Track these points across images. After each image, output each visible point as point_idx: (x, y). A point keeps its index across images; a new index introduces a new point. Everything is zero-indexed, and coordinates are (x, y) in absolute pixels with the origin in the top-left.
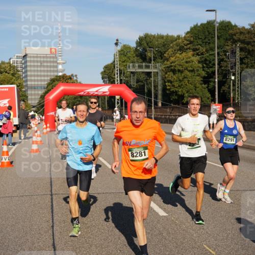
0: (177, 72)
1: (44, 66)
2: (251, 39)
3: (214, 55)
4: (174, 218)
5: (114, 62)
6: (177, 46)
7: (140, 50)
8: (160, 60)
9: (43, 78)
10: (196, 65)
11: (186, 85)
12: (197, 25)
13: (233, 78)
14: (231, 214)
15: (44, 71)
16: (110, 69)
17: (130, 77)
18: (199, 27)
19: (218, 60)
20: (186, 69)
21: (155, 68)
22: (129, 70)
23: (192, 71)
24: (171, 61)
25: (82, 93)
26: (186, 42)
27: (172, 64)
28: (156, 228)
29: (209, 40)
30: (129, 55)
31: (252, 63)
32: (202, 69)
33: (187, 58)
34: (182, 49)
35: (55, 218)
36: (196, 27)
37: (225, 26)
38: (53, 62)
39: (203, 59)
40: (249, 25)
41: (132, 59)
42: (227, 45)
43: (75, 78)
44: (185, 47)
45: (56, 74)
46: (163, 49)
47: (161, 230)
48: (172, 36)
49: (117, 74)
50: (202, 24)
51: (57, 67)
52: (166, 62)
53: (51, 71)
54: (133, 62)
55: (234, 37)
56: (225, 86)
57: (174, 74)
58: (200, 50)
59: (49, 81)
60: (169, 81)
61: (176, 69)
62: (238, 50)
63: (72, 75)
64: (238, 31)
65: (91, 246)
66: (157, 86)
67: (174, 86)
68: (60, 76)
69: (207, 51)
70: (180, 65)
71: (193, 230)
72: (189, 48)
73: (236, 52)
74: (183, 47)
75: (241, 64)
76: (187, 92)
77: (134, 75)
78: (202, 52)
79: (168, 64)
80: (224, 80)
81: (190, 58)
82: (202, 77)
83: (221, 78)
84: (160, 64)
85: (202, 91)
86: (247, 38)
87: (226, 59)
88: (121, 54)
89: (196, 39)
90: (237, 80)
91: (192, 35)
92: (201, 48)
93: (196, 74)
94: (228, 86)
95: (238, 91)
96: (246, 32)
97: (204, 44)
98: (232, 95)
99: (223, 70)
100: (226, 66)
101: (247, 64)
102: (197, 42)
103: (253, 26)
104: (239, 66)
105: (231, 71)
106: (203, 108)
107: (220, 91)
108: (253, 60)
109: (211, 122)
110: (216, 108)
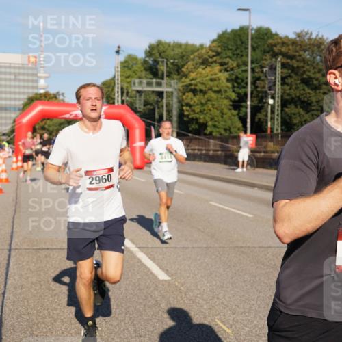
0: (198, 93)
1: (20, 80)
2: (297, 51)
3: (246, 71)
4: (179, 283)
5: (114, 77)
6: (200, 58)
7: (151, 62)
8: (176, 76)
9: (17, 96)
10: (223, 84)
11: (210, 110)
12: (226, 31)
13: (271, 101)
15: (19, 87)
16: (109, 87)
17: (136, 97)
18: (228, 34)
19: (253, 77)
20: (210, 89)
21: (169, 86)
22: (134, 88)
23: (218, 92)
24: (191, 78)
25: (67, 116)
26: (211, 53)
27: (193, 82)
29: (241, 51)
30: (135, 68)
31: (296, 84)
32: (231, 90)
33: (212, 75)
34: (205, 63)
35: (9, 282)
36: (225, 33)
37: (263, 35)
38: (32, 75)
39: (233, 77)
40: (295, 33)
41: (139, 74)
42: (266, 60)
43: (61, 97)
44: (210, 60)
45: (35, 91)
46: (180, 62)
47: (159, 299)
48: (193, 45)
49: (118, 92)
50: (233, 31)
51: (37, 81)
52: (183, 79)
53: (28, 87)
54: (140, 78)
55: (275, 48)
56: (260, 113)
57: (195, 95)
58: (230, 64)
59: (26, 101)
60: (188, 105)
61: (197, 88)
62: (279, 65)
63: (58, 93)
64: (280, 41)
65: (55, 321)
66: (172, 111)
67: (193, 111)
68: (41, 94)
69: (238, 66)
70: (203, 84)
72: (215, 62)
73: (275, 69)
74: (207, 60)
75: (282, 84)
76: (212, 119)
77: (140, 96)
78: (231, 67)
79: (187, 81)
80: (260, 105)
81: (216, 74)
82: (231, 101)
83: (256, 103)
84: (175, 81)
85: (230, 119)
86: (291, 50)
87: (263, 78)
88: (124, 67)
89: (225, 50)
90: (276, 104)
91: (219, 44)
92: (231, 62)
93: (223, 96)
94: (265, 113)
95: (278, 120)
96: (290, 43)
97: (235, 56)
98: (269, 124)
99: (259, 92)
100: (264, 87)
101: (290, 85)
102: (226, 54)
103: (299, 35)
104: (280, 86)
105: (269, 92)
106: (230, 140)
107: (254, 119)
108: (298, 80)
109: (240, 160)
110: (247, 140)
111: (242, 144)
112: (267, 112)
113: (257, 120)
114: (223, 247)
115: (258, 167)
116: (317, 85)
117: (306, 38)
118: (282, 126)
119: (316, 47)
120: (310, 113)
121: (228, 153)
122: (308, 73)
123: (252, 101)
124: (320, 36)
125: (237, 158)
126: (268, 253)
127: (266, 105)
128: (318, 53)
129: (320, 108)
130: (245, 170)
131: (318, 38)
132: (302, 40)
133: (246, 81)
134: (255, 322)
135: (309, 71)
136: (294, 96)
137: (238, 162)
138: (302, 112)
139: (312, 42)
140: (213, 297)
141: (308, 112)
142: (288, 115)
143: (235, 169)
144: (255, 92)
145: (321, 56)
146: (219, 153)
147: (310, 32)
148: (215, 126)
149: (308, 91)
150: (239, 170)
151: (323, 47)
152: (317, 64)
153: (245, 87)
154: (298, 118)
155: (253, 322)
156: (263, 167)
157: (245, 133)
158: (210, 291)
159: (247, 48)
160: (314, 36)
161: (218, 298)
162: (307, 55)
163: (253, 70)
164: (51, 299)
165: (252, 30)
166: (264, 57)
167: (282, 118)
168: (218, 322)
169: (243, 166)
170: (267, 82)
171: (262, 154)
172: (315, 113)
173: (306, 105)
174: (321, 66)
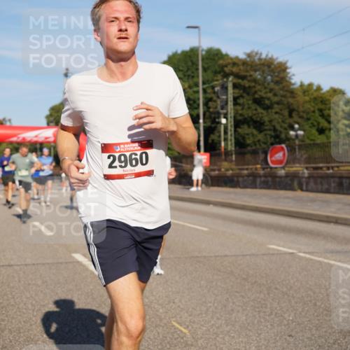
2: (247, 71)
3: (198, 92)
12: (176, 52)
13: (224, 121)
14: (214, 284)
18: (179, 55)
19: (205, 98)
25: (14, 139)
28: (105, 304)
29: (193, 73)
31: (248, 104)
36: (175, 54)
37: (213, 55)
40: (245, 53)
42: (217, 80)
43: (8, 123)
50: (183, 52)
55: (226, 69)
56: (214, 134)
62: (230, 86)
63: (5, 119)
64: (230, 61)
69: (190, 87)
71: (159, 305)
73: (227, 88)
75: (234, 105)
80: (213, 126)
83: (209, 124)
86: (241, 70)
87: (215, 98)
90: (229, 125)
94: (218, 134)
95: (231, 140)
96: (240, 63)
97: (187, 77)
98: (223, 144)
99: (211, 113)
100: (216, 108)
101: (242, 105)
103: (249, 55)
104: (232, 107)
105: (222, 111)
106: (184, 160)
107: (208, 140)
108: (250, 100)
109: (195, 178)
110: (201, 158)
111: (196, 162)
112: (220, 132)
113: (210, 141)
115: (213, 185)
116: (269, 104)
117: (256, 58)
118: (235, 146)
119: (266, 68)
120: (262, 135)
121: (183, 173)
122: (260, 93)
123: (204, 122)
124: (270, 56)
125: (191, 177)
126: (225, 261)
127: (219, 125)
128: (269, 73)
129: (272, 128)
130: (199, 188)
131: (268, 58)
132: (252, 59)
133: (197, 102)
134: (213, 322)
135: (261, 91)
136: (246, 116)
137: (192, 181)
138: (255, 132)
139: (262, 62)
140: (169, 302)
141: (260, 131)
142: (241, 136)
143: (189, 189)
144: (207, 114)
145: (272, 76)
147: (259, 52)
149: (260, 110)
150: (194, 189)
151: (273, 66)
152: (268, 84)
153: (198, 107)
154: (251, 138)
155: (210, 322)
156: (218, 186)
157: (199, 151)
158: (166, 297)
159: (197, 69)
160: (264, 56)
161: (174, 303)
162: (258, 75)
163: (205, 91)
165: (202, 50)
166: (215, 78)
167: (235, 138)
168: (175, 324)
169: (197, 185)
170: (219, 102)
171: (217, 172)
172: (269, 132)
173: (259, 125)
174: (272, 86)
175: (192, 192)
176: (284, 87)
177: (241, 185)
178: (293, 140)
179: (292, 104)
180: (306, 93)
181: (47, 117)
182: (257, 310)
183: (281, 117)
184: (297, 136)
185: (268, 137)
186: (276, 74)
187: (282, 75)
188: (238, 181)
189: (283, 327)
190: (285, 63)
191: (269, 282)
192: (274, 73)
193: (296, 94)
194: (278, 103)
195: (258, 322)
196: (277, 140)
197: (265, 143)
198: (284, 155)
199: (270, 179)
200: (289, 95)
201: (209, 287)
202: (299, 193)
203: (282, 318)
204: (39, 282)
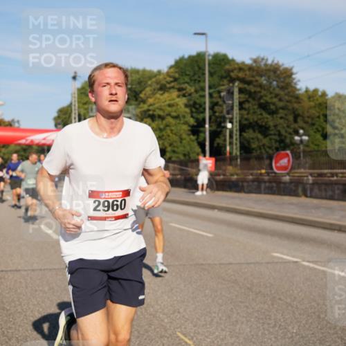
0: (157, 119)
2: (253, 76)
3: (204, 96)
5: (71, 104)
6: (157, 83)
8: (134, 102)
10: (181, 110)
11: (169, 136)
12: (183, 57)
13: (229, 126)
16: (66, 114)
18: (185, 60)
19: (211, 102)
20: (169, 115)
21: (127, 112)
22: (91, 114)
23: (176, 117)
24: (149, 103)
26: (169, 79)
27: (151, 108)
29: (199, 77)
31: (254, 109)
32: (189, 115)
33: (170, 100)
34: (163, 88)
36: (182, 59)
37: (220, 61)
39: (191, 103)
40: (251, 59)
42: (223, 85)
43: (16, 125)
44: (168, 86)
46: (138, 89)
48: (150, 72)
49: (75, 118)
50: (190, 57)
52: (142, 105)
55: (232, 74)
56: (219, 138)
57: (153, 121)
58: (188, 90)
61: (155, 113)
62: (236, 91)
63: (13, 120)
64: (236, 66)
69: (196, 91)
70: (161, 109)
72: (173, 87)
73: (232, 93)
74: (165, 85)
75: (240, 109)
76: (171, 145)
78: (190, 92)
79: (145, 107)
80: (219, 130)
81: (174, 99)
82: (189, 126)
83: (214, 128)
84: (133, 107)
85: (189, 145)
86: (247, 75)
87: (221, 103)
88: (81, 93)
89: (182, 75)
90: (235, 129)
91: (177, 70)
92: (189, 87)
93: (182, 122)
94: (223, 138)
95: (236, 144)
97: (193, 82)
98: (228, 148)
99: (217, 117)
100: (222, 112)
101: (248, 110)
102: (184, 79)
103: (255, 61)
104: (238, 111)
105: (227, 116)
106: (190, 164)
107: (213, 144)
108: (255, 105)
109: (200, 182)
110: (207, 163)
111: (201, 166)
112: (225, 136)
113: (215, 145)
114: (184, 265)
115: (218, 189)
116: (274, 109)
117: (262, 64)
118: (240, 151)
119: (272, 73)
120: (268, 138)
121: (188, 177)
122: (265, 98)
123: (210, 126)
124: (276, 62)
125: (196, 181)
126: (229, 269)
127: (224, 129)
128: (274, 79)
129: (277, 133)
130: (205, 193)
131: (274, 64)
132: (258, 65)
133: (203, 106)
134: (217, 333)
135: (266, 96)
136: (251, 121)
137: (198, 185)
138: (260, 136)
139: (268, 67)
140: (174, 312)
141: (265, 136)
142: (246, 140)
143: (194, 193)
144: (213, 118)
145: (277, 81)
146: (179, 177)
147: (265, 58)
148: (174, 152)
149: (265, 115)
150: (199, 193)
151: (278, 72)
152: (274, 89)
153: (204, 111)
154: (257, 143)
155: (215, 333)
156: (223, 190)
157: (205, 156)
158: (171, 306)
159: (204, 74)
160: (269, 62)
161: (179, 312)
162: (263, 81)
163: (211, 95)
164: (5, 318)
165: (209, 55)
166: (221, 83)
167: (240, 142)
169: (202, 189)
170: (225, 107)
171: (222, 177)
172: (273, 137)
173: (264, 130)
174: (277, 91)
175: (196, 196)
176: (289, 92)
177: (246, 190)
178: (298, 145)
179: (297, 109)
180: (312, 99)
181: (55, 119)
182: (261, 321)
183: (286, 122)
184: (301, 141)
185: (273, 141)
186: (282, 80)
187: (287, 81)
188: (243, 186)
189: (287, 340)
190: (291, 69)
191: (273, 292)
192: (279, 78)
193: (302, 99)
194: (283, 108)
195: (262, 333)
196: (282, 145)
197: (270, 148)
198: (289, 161)
199: (274, 185)
200: (294, 100)
201: (213, 296)
202: (303, 200)
203: (285, 330)
204: (46, 289)
